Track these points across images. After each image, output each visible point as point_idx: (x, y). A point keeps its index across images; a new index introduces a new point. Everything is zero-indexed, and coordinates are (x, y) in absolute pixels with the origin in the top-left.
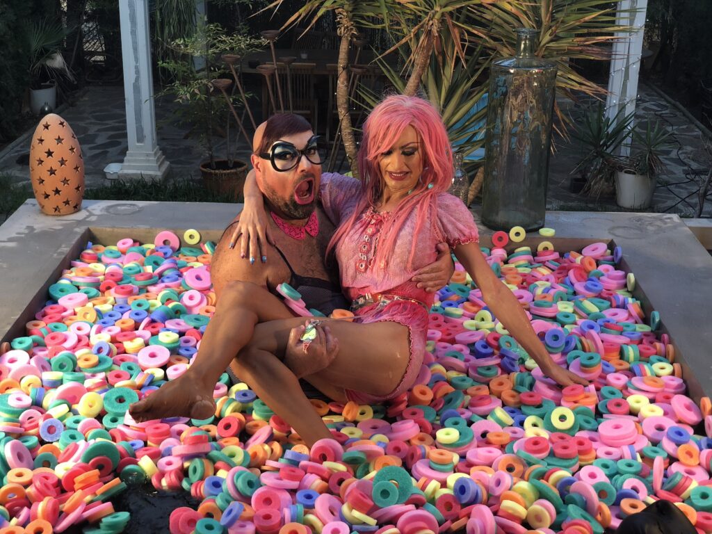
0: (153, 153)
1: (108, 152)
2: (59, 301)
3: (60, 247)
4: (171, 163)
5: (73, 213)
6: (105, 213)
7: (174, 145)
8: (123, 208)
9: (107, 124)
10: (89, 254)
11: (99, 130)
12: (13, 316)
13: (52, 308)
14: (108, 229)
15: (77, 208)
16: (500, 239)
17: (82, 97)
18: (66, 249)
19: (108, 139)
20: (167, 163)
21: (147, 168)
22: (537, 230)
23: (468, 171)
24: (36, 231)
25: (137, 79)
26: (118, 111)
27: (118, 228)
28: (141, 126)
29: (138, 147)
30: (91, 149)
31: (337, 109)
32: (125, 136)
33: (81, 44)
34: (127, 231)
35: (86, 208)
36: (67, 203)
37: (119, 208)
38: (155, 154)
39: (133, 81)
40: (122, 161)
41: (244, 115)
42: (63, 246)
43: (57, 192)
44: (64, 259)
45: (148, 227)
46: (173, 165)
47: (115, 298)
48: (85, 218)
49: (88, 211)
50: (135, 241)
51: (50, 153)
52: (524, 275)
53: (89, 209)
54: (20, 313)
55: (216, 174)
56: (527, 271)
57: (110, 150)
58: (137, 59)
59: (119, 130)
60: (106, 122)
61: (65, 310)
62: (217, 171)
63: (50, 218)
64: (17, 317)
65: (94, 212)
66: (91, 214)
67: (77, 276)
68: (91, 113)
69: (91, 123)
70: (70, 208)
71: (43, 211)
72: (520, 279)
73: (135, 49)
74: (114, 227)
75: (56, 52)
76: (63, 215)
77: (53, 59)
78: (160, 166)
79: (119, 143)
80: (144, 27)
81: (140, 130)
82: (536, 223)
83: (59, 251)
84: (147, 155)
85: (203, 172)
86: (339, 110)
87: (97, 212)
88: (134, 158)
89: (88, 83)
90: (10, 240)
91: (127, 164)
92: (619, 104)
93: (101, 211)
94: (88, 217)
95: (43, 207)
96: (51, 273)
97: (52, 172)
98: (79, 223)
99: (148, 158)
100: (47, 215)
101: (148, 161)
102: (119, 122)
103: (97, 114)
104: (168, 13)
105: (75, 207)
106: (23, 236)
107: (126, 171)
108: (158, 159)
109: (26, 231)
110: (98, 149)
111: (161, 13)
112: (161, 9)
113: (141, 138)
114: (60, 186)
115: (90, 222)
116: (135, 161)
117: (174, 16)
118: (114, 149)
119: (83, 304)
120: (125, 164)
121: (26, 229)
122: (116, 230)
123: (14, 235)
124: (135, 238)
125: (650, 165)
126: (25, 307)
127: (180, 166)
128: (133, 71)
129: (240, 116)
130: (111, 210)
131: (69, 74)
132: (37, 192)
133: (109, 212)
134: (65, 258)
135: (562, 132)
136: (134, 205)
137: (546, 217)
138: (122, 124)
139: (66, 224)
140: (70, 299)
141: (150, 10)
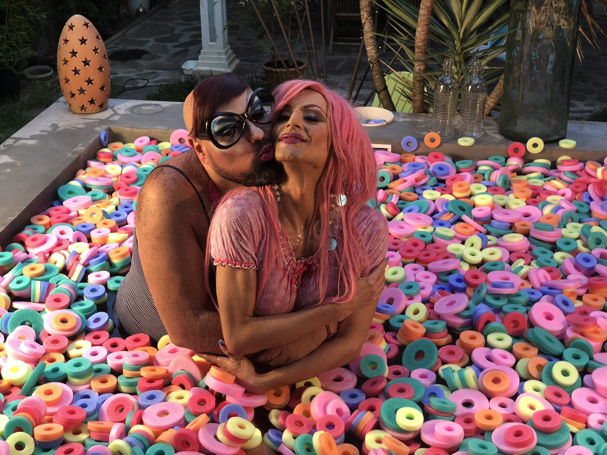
0: (224, 51)
1: (189, 50)
2: (64, 203)
3: (77, 145)
4: (241, 60)
5: (97, 113)
6: (129, 113)
7: (247, 44)
8: (147, 108)
9: (191, 25)
10: (103, 153)
11: (184, 30)
12: (10, 216)
13: (56, 210)
14: (128, 129)
15: (103, 107)
16: (516, 150)
18: (81, 148)
19: (191, 38)
20: (237, 61)
21: (219, 65)
22: (557, 142)
23: (487, 79)
24: (59, 130)
27: (137, 128)
28: (214, 26)
29: (211, 46)
31: (360, 12)
34: (145, 131)
35: (112, 108)
36: (92, 102)
37: (143, 108)
38: (226, 52)
40: (197, 59)
41: (304, 17)
42: (80, 145)
43: (82, 91)
44: (78, 159)
45: (165, 128)
46: (244, 63)
47: (119, 199)
48: (110, 117)
49: (113, 110)
50: (151, 139)
51: (74, 53)
52: (534, 188)
53: (115, 108)
54: (18, 214)
55: (277, 73)
56: (540, 183)
57: (191, 48)
59: (196, 31)
60: (191, 23)
61: (69, 211)
62: (278, 70)
63: (76, 117)
64: (14, 218)
65: (119, 112)
66: (116, 113)
67: (89, 178)
68: (179, 14)
69: (178, 24)
70: (95, 107)
71: (71, 110)
72: (530, 192)
74: (133, 127)
76: (90, 114)
78: (230, 64)
79: (199, 42)
81: (212, 30)
82: (557, 134)
83: (75, 150)
84: (219, 54)
85: (266, 70)
86: (362, 13)
87: (122, 112)
88: (206, 56)
90: (32, 138)
91: (202, 62)
93: (126, 110)
94: (112, 116)
95: (70, 106)
96: (60, 172)
97: (76, 72)
98: (102, 122)
99: (219, 56)
100: (74, 113)
101: (220, 59)
103: (185, 15)
105: (101, 106)
106: (46, 133)
107: (200, 68)
108: (229, 57)
109: (50, 129)
110: (181, 47)
113: (213, 38)
114: (85, 86)
115: (113, 122)
116: (208, 59)
118: (195, 47)
119: (86, 206)
120: (200, 61)
121: (50, 126)
122: (135, 130)
123: (38, 133)
124: (151, 136)
126: (25, 207)
127: (250, 64)
129: (301, 17)
130: (135, 110)
132: (64, 91)
133: (133, 112)
134: (79, 157)
135: (591, 38)
136: (158, 105)
137: (568, 128)
139: (89, 123)
140: (75, 201)
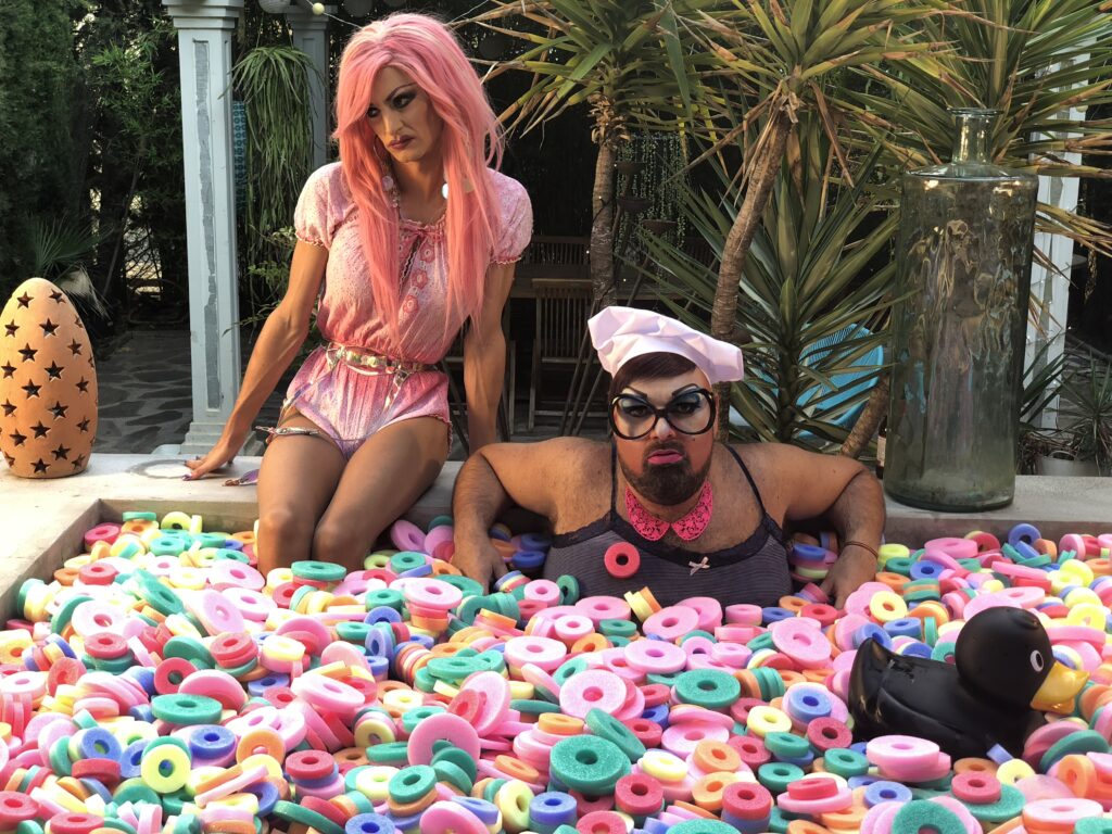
1: (159, 429)
5: (68, 476)
6: (137, 475)
9: (160, 387)
11: (145, 396)
15: (79, 465)
17: (120, 347)
19: (160, 408)
25: (212, 300)
26: (180, 368)
28: (216, 378)
29: (209, 416)
30: (129, 424)
32: (189, 404)
33: (121, 264)
36: (60, 453)
39: (205, 303)
40: (181, 441)
43: (41, 430)
51: (28, 354)
57: (163, 425)
58: (212, 266)
59: (181, 395)
60: (159, 383)
63: (27, 485)
68: (133, 370)
69: (131, 386)
70: (66, 464)
73: (210, 249)
74: (152, 498)
75: (78, 269)
76: (53, 478)
77: (72, 280)
79: (179, 415)
80: (226, 213)
81: (214, 385)
88: (200, 434)
89: (132, 326)
91: (191, 444)
92: (1037, 342)
95: (12, 463)
102: (182, 384)
103: (144, 371)
104: (267, 188)
105: (76, 463)
110: (143, 424)
111: (256, 189)
112: (255, 182)
113: (215, 401)
114: (48, 419)
116: (204, 438)
117: (278, 192)
118: (170, 423)
120: (187, 444)
125: (1099, 442)
128: (205, 285)
130: (148, 470)
131: (99, 306)
138: (184, 387)
141: (237, 184)
